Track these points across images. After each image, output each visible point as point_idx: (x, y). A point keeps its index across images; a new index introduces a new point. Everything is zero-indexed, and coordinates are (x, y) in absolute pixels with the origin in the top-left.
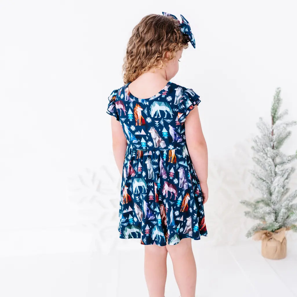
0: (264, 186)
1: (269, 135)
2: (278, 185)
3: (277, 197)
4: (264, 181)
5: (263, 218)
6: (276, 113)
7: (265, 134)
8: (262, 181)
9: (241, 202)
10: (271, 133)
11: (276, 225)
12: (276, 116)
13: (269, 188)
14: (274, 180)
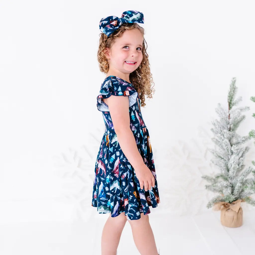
0: (222, 163)
1: (226, 119)
2: (234, 162)
3: (233, 172)
4: (222, 159)
5: (221, 191)
6: (233, 100)
7: (222, 118)
8: (221, 158)
9: (203, 177)
10: (228, 117)
11: (232, 197)
12: (232, 102)
13: (226, 164)
14: (231, 158)
